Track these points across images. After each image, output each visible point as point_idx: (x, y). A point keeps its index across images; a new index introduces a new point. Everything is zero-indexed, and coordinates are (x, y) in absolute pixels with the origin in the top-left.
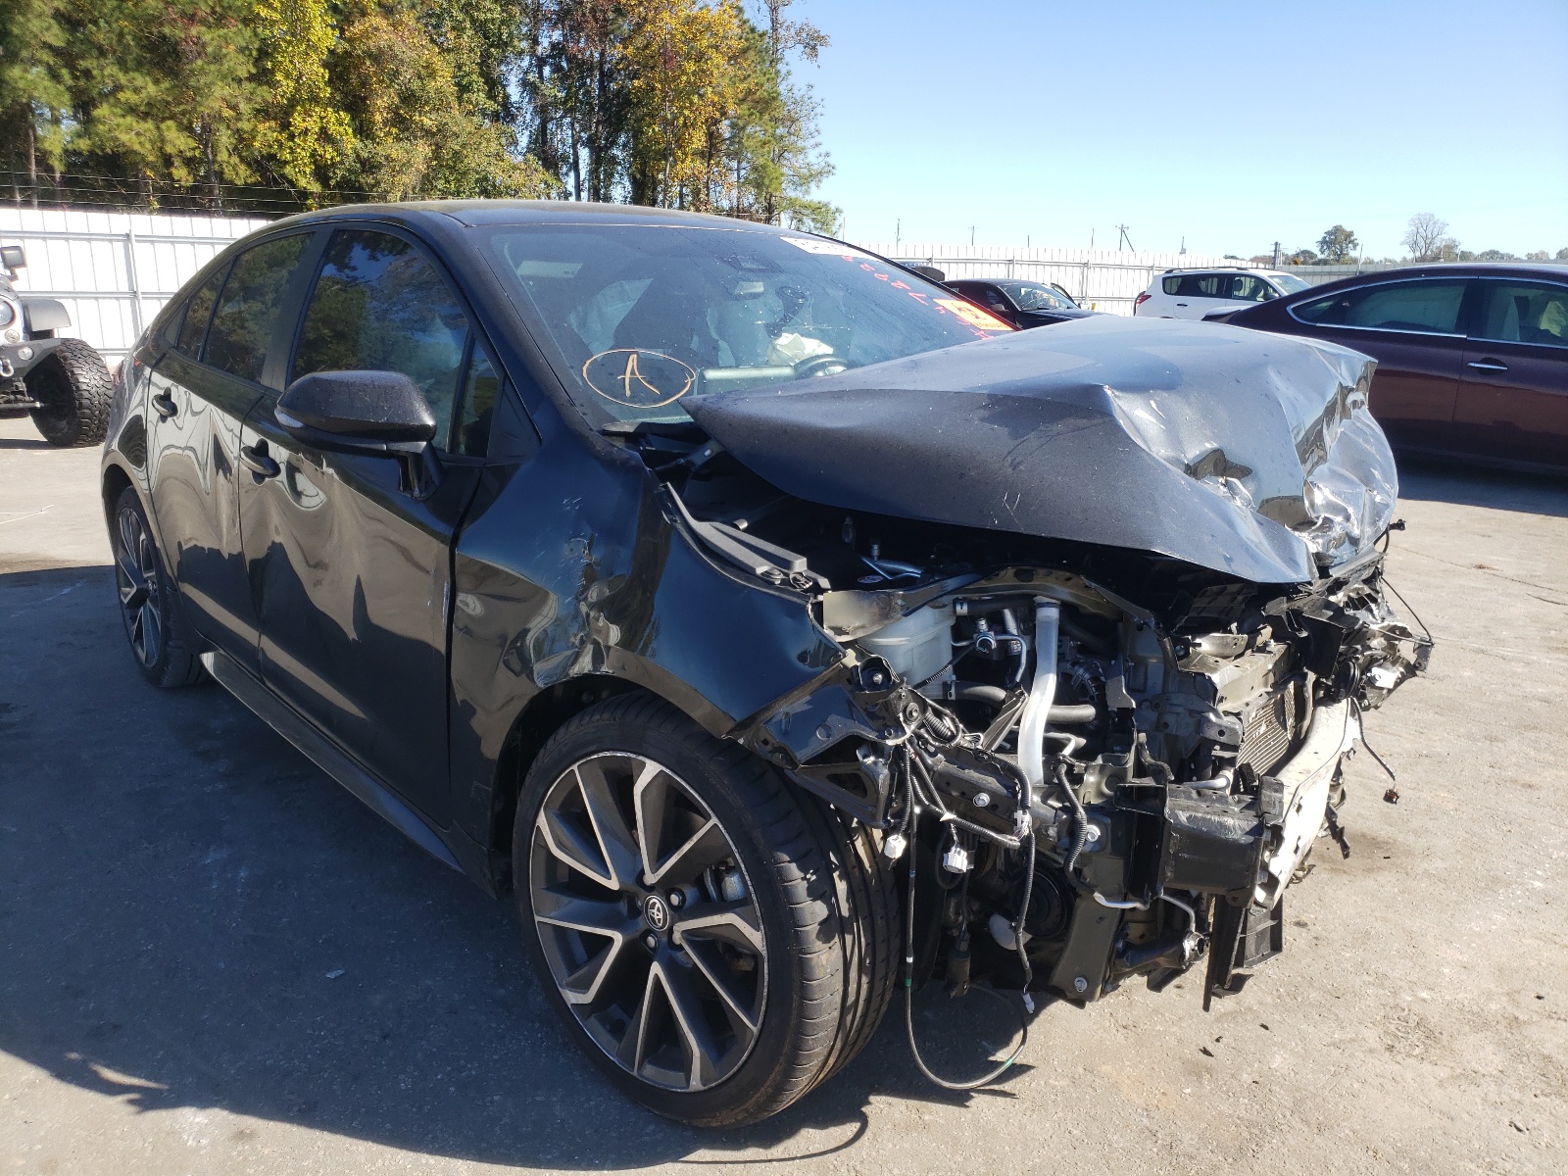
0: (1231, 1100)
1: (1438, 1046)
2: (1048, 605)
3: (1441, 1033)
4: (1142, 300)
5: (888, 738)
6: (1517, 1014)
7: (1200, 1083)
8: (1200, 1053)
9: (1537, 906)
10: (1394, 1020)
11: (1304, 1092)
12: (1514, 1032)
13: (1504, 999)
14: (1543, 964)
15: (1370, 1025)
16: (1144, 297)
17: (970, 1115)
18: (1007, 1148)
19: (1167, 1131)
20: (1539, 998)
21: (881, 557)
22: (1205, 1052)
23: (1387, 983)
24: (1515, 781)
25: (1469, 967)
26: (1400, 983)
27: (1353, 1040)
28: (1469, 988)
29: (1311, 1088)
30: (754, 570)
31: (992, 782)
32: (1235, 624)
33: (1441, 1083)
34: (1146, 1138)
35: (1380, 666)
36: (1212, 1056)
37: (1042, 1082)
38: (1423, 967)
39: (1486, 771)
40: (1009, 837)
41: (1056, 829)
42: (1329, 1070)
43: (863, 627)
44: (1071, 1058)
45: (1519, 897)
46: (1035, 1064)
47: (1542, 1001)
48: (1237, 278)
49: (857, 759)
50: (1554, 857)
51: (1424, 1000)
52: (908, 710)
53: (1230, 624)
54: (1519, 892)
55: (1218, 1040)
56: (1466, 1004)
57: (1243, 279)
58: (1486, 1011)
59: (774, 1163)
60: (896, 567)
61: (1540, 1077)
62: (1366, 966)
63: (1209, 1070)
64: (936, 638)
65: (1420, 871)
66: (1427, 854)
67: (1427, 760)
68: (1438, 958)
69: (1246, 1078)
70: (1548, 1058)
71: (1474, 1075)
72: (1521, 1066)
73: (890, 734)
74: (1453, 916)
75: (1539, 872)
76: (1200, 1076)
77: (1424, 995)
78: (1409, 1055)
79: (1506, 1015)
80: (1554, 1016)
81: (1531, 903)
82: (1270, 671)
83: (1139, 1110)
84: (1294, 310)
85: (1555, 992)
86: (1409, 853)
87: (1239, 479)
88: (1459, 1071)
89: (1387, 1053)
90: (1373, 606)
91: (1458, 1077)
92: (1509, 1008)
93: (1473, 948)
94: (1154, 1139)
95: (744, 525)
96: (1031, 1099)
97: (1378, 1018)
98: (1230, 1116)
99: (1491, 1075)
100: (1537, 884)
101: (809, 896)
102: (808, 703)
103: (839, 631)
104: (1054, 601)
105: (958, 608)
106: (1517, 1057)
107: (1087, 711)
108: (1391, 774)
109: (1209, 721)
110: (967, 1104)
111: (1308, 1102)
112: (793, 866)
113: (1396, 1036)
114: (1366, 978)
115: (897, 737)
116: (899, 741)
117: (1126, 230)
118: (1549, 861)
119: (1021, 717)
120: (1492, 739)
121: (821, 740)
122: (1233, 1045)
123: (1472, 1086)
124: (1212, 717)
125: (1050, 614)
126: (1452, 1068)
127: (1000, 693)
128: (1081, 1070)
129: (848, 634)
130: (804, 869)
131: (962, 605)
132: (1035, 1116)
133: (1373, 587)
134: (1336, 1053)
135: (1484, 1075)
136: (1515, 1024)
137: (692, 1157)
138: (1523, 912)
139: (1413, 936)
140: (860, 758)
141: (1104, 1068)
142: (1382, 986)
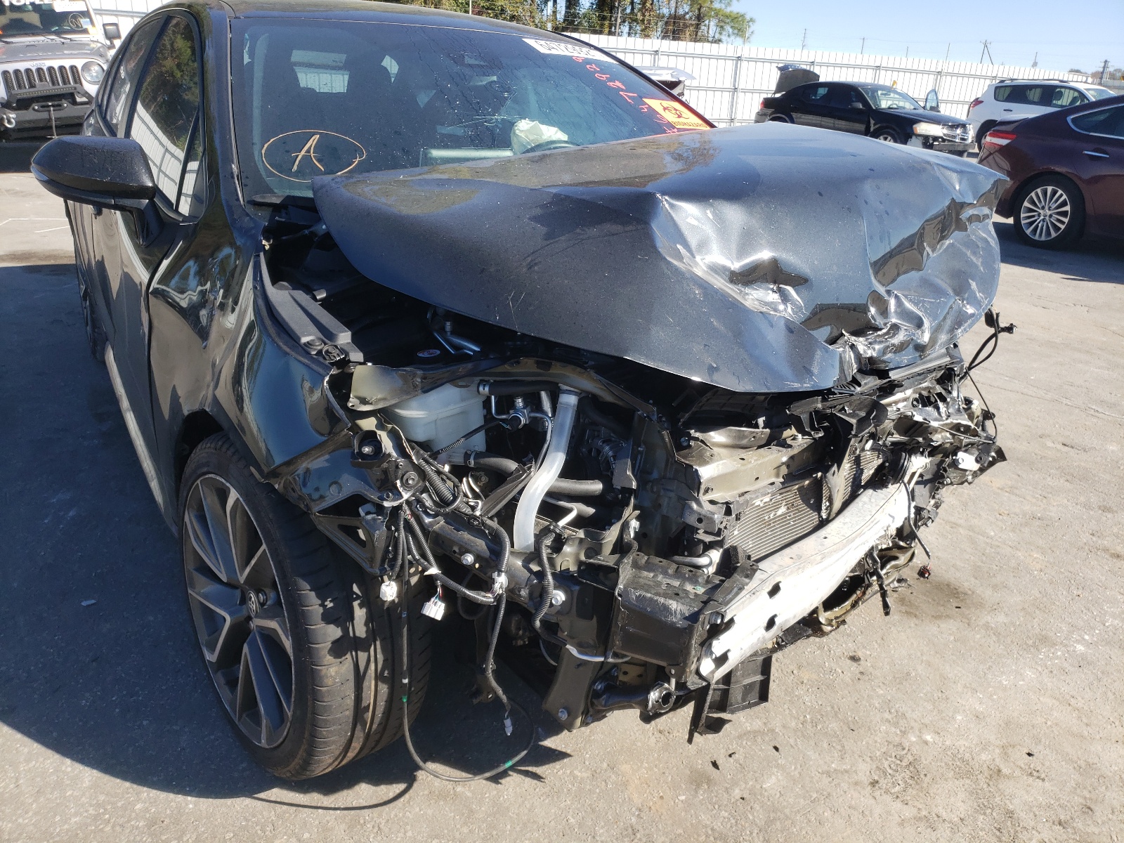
0: (715, 812)
1: (917, 787)
2: (569, 392)
3: (925, 775)
4: (975, 105)
5: (387, 500)
6: (1002, 767)
7: (697, 792)
8: (711, 765)
9: (1070, 668)
10: (891, 757)
11: (779, 814)
12: (991, 783)
13: (997, 751)
14: (1049, 723)
15: (868, 759)
16: (977, 102)
17: (495, 792)
18: (509, 827)
19: (647, 831)
20: (1029, 755)
21: (453, 333)
22: (715, 765)
23: (902, 722)
24: (1106, 550)
25: (982, 717)
26: (913, 724)
27: (846, 771)
28: (971, 737)
29: (787, 811)
30: (300, 339)
31: (481, 544)
32: (764, 418)
33: (902, 823)
34: (627, 836)
35: (966, 451)
36: (718, 768)
37: (568, 772)
38: (940, 712)
39: (1085, 537)
40: (483, 593)
41: (527, 591)
42: (811, 797)
43: (384, 399)
44: (602, 753)
45: (1057, 658)
46: (572, 754)
47: (1031, 758)
48: (1058, 90)
49: (359, 515)
50: (1107, 624)
51: (926, 743)
52: (405, 478)
53: (757, 417)
54: (1059, 653)
55: (730, 756)
56: (961, 751)
57: (1063, 90)
58: (975, 760)
59: (320, 810)
60: (462, 342)
61: (994, 830)
62: (891, 704)
63: (709, 781)
64: (463, 413)
65: (982, 622)
66: (996, 608)
67: (1038, 523)
68: (958, 705)
69: (737, 793)
70: (1010, 814)
71: (936, 819)
72: (982, 817)
73: (388, 497)
74: (990, 667)
75: (1087, 637)
76: (698, 786)
77: (929, 738)
78: (887, 792)
79: (992, 767)
80: (1035, 774)
81: (1065, 665)
82: (783, 463)
83: (634, 809)
84: (1073, 120)
85: (1048, 751)
86: (980, 605)
87: (793, 287)
88: (924, 813)
89: (869, 787)
90: (941, 405)
91: (920, 819)
92: (997, 760)
93: (993, 700)
94: (632, 837)
95: (321, 295)
96: (552, 784)
97: (878, 754)
98: (706, 826)
99: (950, 822)
100: (1080, 648)
101: (322, 620)
102: (327, 461)
103: (364, 401)
104: (576, 390)
105: (481, 389)
106: (981, 809)
107: (596, 487)
108: (927, 553)
109: (691, 508)
110: (500, 781)
111: (778, 823)
112: (313, 593)
113: (885, 773)
114: (887, 715)
115: (394, 500)
116: (395, 504)
117: (988, 45)
118: (1102, 627)
119: (524, 488)
120: (1106, 509)
121: (334, 495)
122: (741, 762)
123: (929, 830)
124: (695, 506)
125: (570, 400)
126: (919, 809)
127: (512, 465)
128: (605, 765)
129: (371, 404)
130: (322, 597)
131: (484, 386)
132: (547, 801)
133: (946, 387)
134: (826, 780)
135: (944, 821)
136: (995, 777)
137: (262, 795)
138: (1055, 672)
139: (946, 682)
140: (362, 513)
141: (625, 766)
142: (896, 725)
